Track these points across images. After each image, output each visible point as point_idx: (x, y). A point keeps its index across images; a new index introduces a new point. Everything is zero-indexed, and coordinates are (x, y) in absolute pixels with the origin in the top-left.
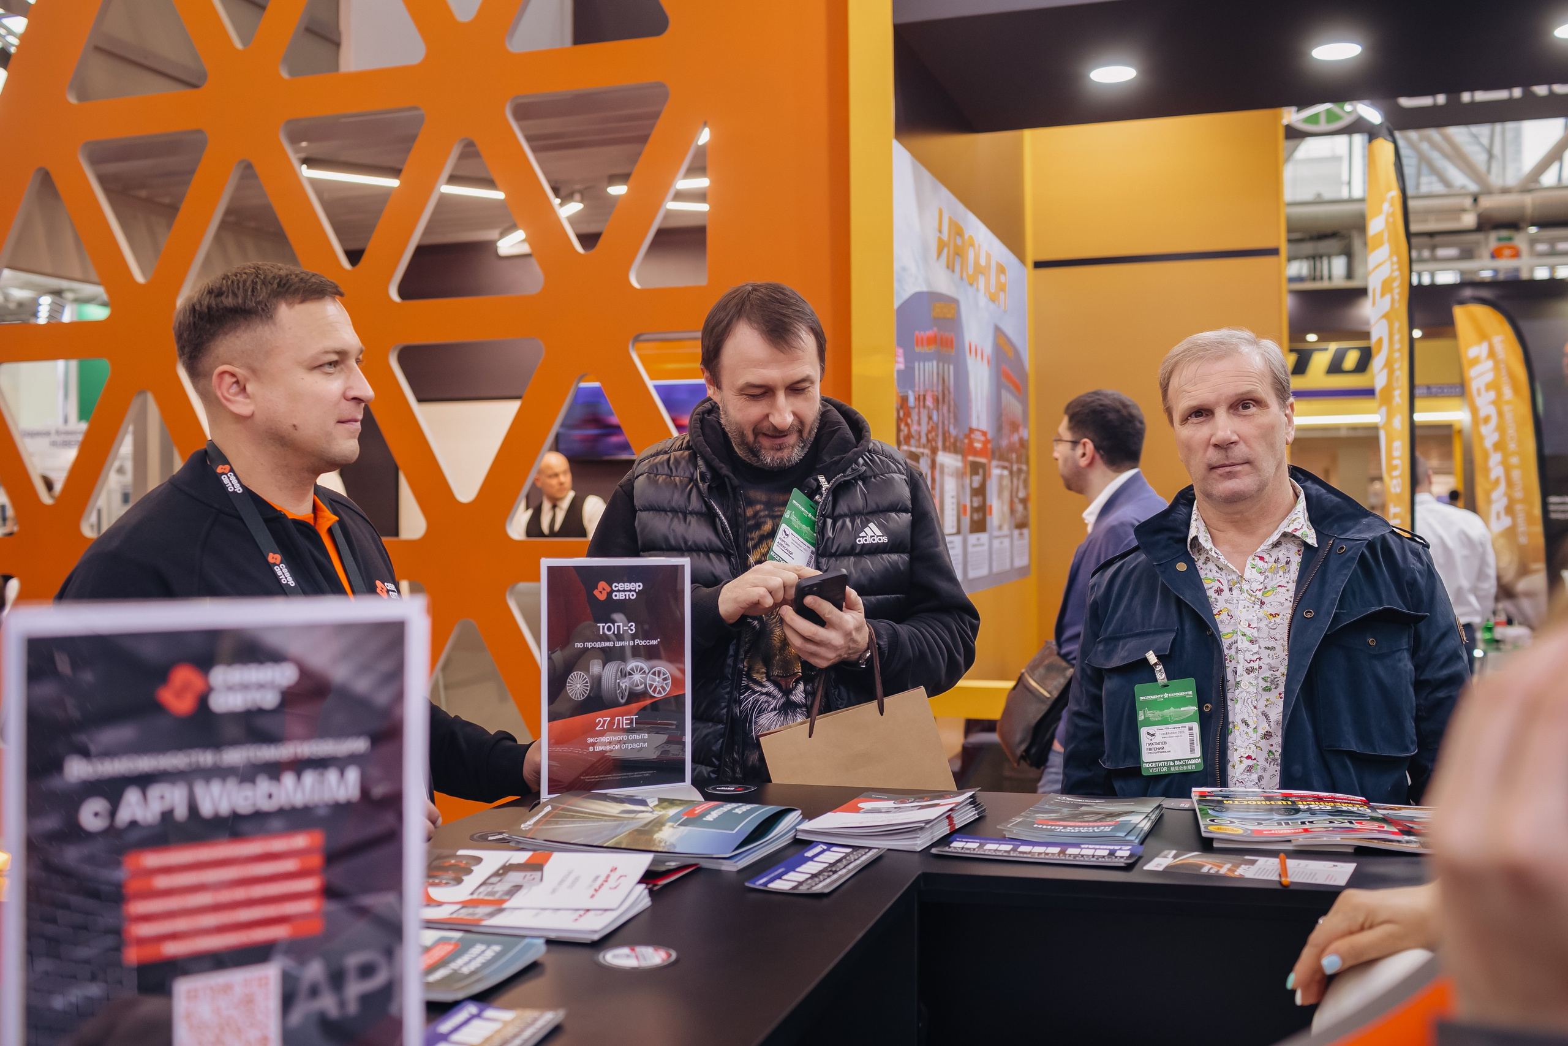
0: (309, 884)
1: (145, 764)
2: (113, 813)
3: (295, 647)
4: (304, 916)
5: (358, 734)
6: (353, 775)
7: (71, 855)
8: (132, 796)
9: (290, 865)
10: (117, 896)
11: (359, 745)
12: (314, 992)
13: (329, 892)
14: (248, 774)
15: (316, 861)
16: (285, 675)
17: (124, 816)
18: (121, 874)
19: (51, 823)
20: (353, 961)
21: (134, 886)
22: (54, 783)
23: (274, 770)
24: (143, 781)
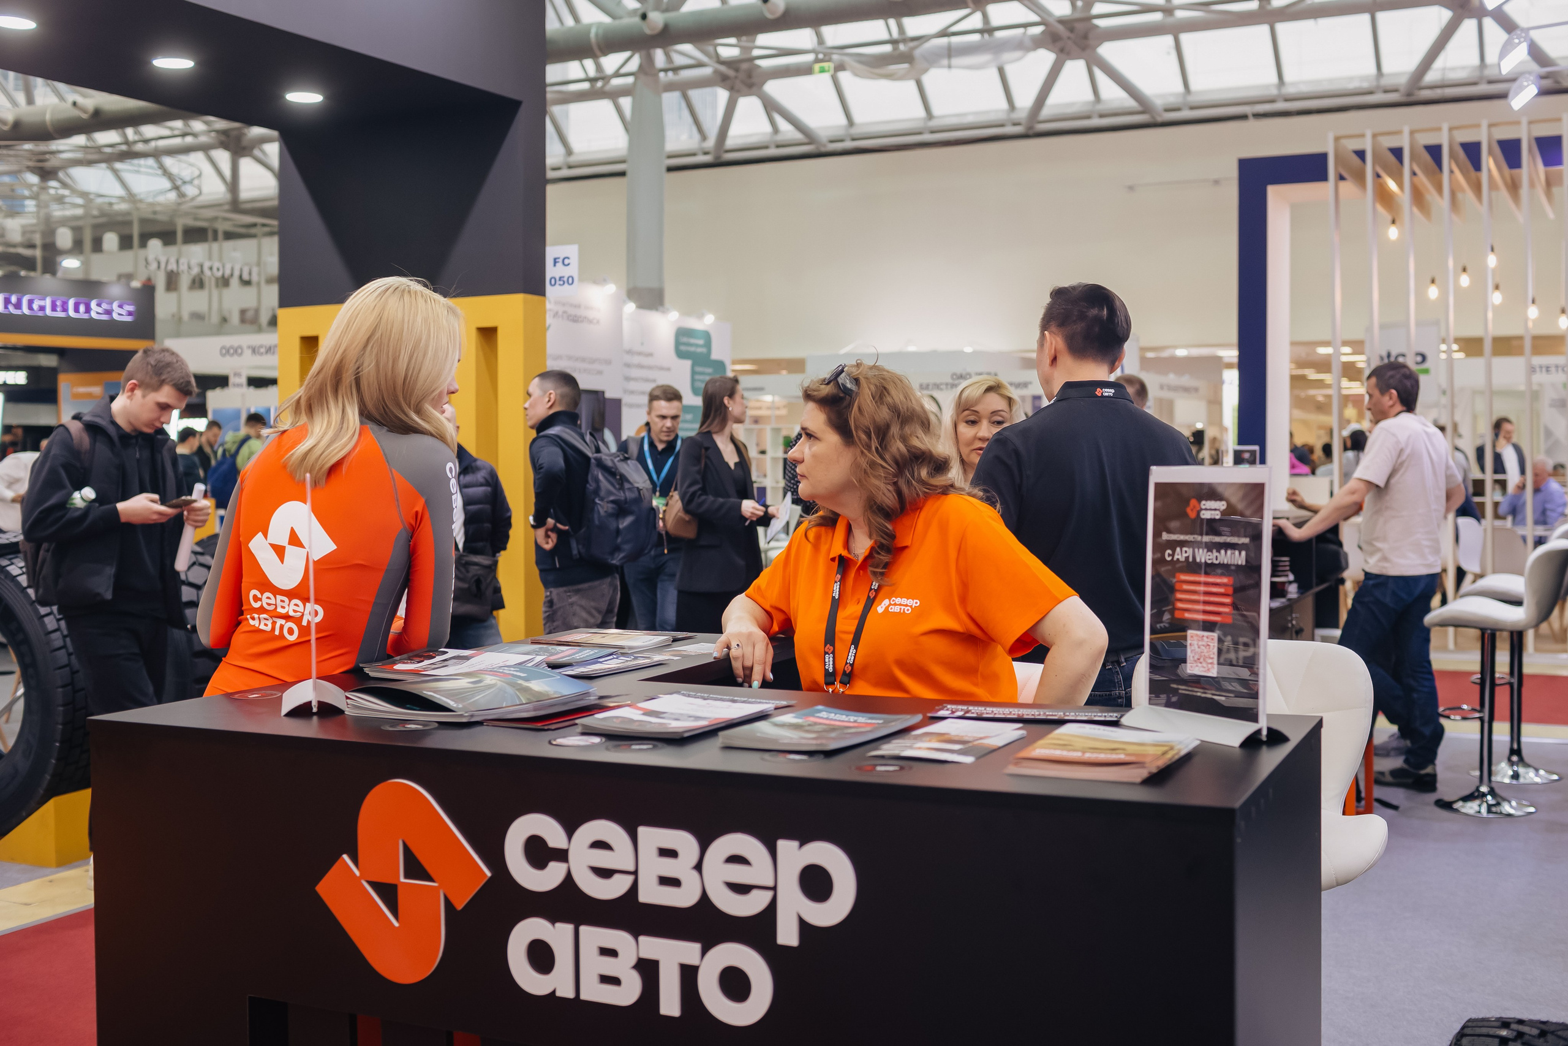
0: (1227, 600)
1: (1182, 537)
2: (1173, 555)
3: (1227, 493)
4: (1226, 613)
5: (1245, 536)
6: (1243, 553)
7: (1163, 569)
8: (1178, 549)
9: (1222, 590)
10: (1172, 589)
11: (1246, 540)
12: (1228, 651)
13: (1235, 606)
14: (1210, 547)
15: (1230, 591)
16: (1222, 505)
17: (1176, 557)
18: (1174, 580)
19: (1158, 555)
20: (1242, 640)
21: (1177, 586)
22: (1159, 540)
23: (1220, 546)
24: (1182, 544)
